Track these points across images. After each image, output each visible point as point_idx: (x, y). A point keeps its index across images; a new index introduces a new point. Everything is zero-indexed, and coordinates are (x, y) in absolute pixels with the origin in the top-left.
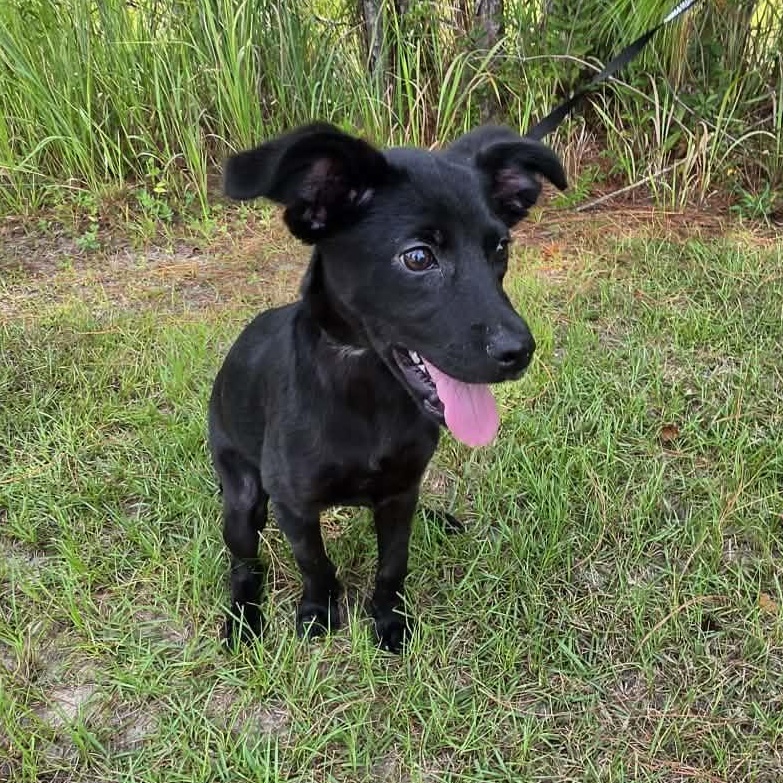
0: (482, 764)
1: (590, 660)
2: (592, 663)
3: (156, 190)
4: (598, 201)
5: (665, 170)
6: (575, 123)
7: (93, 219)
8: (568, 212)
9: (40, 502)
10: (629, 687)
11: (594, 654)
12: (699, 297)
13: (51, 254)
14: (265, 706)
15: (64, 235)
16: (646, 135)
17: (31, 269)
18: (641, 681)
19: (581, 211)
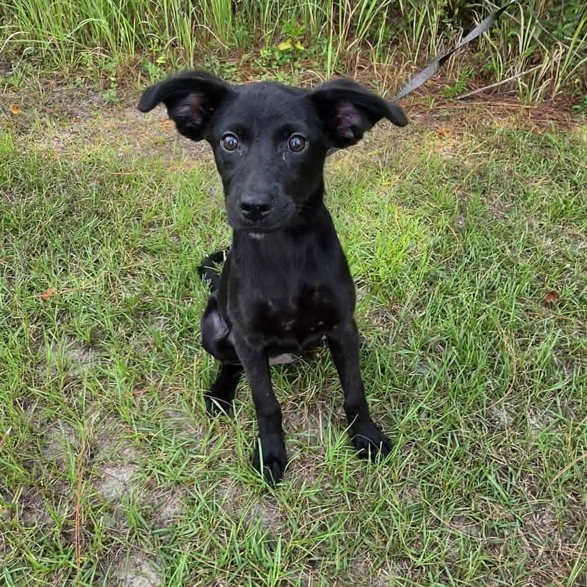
0: (433, 576)
1: (508, 489)
2: (509, 493)
3: (157, 61)
4: (473, 92)
5: (524, 73)
6: (455, 31)
7: (113, 79)
8: (451, 99)
9: (91, 309)
10: (540, 517)
11: (511, 485)
12: (559, 181)
13: (84, 103)
14: (262, 501)
15: (93, 90)
16: (510, 45)
17: (71, 114)
18: (549, 513)
19: (461, 99)
